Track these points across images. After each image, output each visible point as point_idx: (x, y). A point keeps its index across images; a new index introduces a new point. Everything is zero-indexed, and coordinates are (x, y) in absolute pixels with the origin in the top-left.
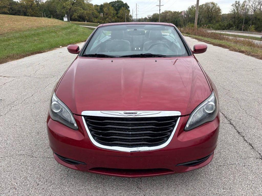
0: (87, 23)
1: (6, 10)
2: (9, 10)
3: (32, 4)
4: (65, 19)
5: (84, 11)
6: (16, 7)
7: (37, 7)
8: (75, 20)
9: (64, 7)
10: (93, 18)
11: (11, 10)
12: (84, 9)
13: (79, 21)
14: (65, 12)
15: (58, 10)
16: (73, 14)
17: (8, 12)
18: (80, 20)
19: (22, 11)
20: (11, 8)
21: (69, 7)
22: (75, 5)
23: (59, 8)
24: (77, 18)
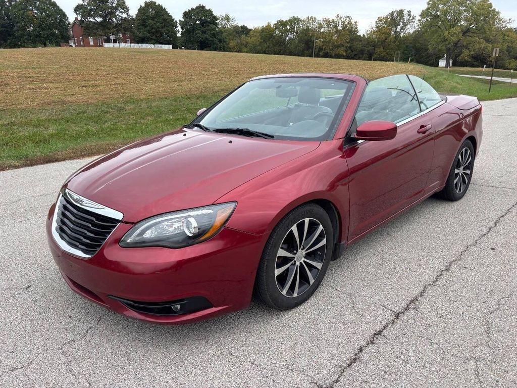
0: (488, 69)
1: (341, 51)
2: (346, 51)
3: (386, 38)
4: (442, 63)
5: (487, 44)
6: (358, 46)
7: (394, 42)
8: (463, 64)
9: (445, 40)
10: (507, 58)
11: (349, 51)
12: (487, 41)
13: (473, 66)
14: (444, 48)
15: (432, 45)
16: (461, 52)
17: (345, 54)
18: (476, 64)
19: (366, 52)
20: (350, 47)
21: (454, 39)
22: (471, 34)
23: (433, 42)
24: (469, 60)
